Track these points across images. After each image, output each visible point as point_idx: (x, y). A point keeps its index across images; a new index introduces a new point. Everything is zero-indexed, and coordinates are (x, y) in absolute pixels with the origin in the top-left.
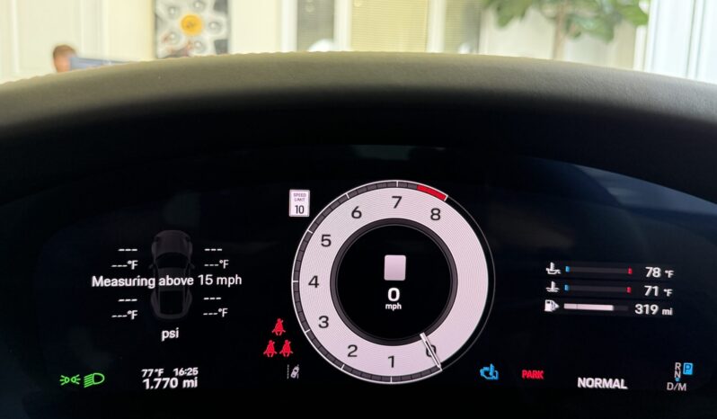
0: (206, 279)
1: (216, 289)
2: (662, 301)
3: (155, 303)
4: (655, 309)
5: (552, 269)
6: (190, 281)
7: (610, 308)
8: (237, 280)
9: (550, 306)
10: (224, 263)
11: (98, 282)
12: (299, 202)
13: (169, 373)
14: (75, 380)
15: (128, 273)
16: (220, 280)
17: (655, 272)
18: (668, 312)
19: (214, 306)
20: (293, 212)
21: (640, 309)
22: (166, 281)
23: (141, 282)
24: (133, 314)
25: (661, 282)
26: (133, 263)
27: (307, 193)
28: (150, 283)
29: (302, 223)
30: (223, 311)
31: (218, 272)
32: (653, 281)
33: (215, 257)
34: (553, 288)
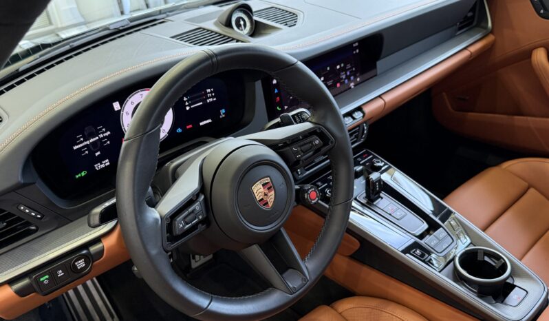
0: (101, 136)
1: (104, 137)
2: (213, 97)
3: (91, 147)
4: (211, 99)
5: (185, 99)
6: (97, 138)
7: (201, 103)
8: (109, 133)
9: (188, 108)
10: (104, 130)
11: (75, 148)
12: (116, 106)
13: (101, 164)
14: (79, 175)
15: (82, 142)
16: (105, 135)
17: (209, 90)
18: (215, 99)
19: (105, 142)
20: (116, 109)
21: (208, 101)
22: (92, 140)
23: (85, 143)
24: (87, 152)
25: (211, 92)
26: (82, 139)
27: (118, 103)
28: (88, 142)
29: (119, 111)
30: (108, 142)
31: (103, 133)
32: (209, 93)
33: (101, 129)
34: (187, 104)
